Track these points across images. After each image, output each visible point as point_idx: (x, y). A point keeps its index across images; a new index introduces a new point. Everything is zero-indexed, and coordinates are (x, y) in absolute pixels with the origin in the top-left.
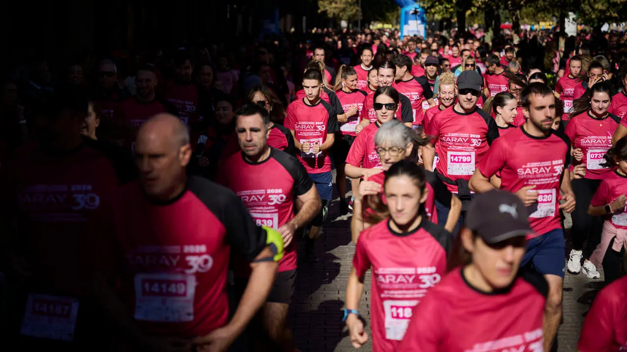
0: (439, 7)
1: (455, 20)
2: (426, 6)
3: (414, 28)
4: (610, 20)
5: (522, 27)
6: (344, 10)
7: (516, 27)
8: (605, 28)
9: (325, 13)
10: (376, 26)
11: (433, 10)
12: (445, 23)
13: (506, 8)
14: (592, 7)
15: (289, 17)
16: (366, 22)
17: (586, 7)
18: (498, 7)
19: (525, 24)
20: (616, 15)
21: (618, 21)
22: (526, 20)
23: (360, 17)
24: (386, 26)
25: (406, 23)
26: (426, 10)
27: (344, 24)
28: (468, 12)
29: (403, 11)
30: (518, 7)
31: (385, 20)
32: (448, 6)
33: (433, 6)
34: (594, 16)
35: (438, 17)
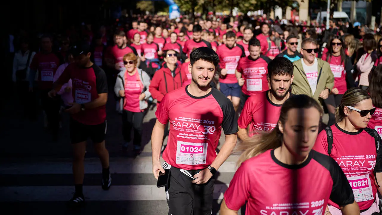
0: (184, 6)
1: (191, 11)
2: (180, 5)
3: (174, 14)
4: (251, 10)
5: (217, 14)
6: (147, 7)
7: (214, 13)
8: (249, 14)
9: (139, 9)
10: (161, 13)
11: (182, 7)
12: (187, 12)
13: (210, 6)
14: (243, 5)
15: (125, 11)
16: (156, 12)
17: (241, 5)
18: (207, 6)
19: (218, 12)
20: (252, 8)
21: (254, 11)
22: (219, 11)
23: (154, 10)
24: (165, 14)
25: (171, 12)
26: (179, 7)
27: (147, 13)
28: (196, 8)
29: (170, 7)
30: (215, 5)
31: (163, 11)
32: (188, 5)
33: (182, 5)
34: (244, 9)
35: (184, 10)
